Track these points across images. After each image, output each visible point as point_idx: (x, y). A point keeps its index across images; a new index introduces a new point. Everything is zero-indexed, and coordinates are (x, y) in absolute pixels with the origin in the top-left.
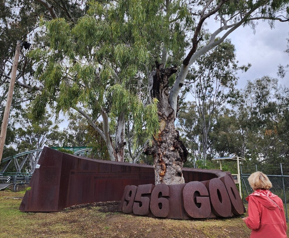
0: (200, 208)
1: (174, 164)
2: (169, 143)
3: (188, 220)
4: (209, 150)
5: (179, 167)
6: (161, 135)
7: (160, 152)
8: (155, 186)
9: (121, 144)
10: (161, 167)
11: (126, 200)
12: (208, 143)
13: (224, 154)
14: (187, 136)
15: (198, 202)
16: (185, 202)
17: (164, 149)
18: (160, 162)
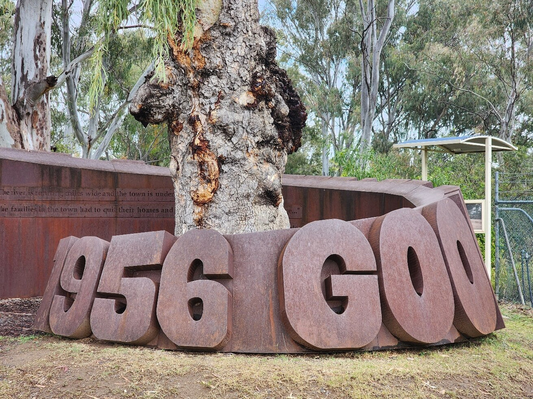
0: (344, 314)
1: (252, 159)
2: (234, 76)
3: (298, 355)
4: (385, 115)
5: (271, 169)
6: (205, 44)
7: (197, 112)
8: (176, 239)
9: (36, 85)
10: (202, 170)
11: (62, 292)
12: (381, 89)
13: (436, 132)
14: (303, 60)
15: (335, 293)
16: (288, 295)
17: (213, 100)
18: (195, 150)
